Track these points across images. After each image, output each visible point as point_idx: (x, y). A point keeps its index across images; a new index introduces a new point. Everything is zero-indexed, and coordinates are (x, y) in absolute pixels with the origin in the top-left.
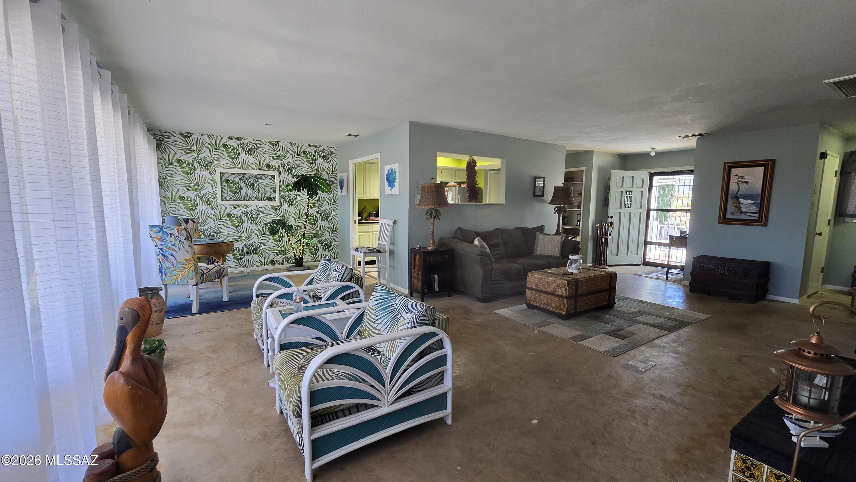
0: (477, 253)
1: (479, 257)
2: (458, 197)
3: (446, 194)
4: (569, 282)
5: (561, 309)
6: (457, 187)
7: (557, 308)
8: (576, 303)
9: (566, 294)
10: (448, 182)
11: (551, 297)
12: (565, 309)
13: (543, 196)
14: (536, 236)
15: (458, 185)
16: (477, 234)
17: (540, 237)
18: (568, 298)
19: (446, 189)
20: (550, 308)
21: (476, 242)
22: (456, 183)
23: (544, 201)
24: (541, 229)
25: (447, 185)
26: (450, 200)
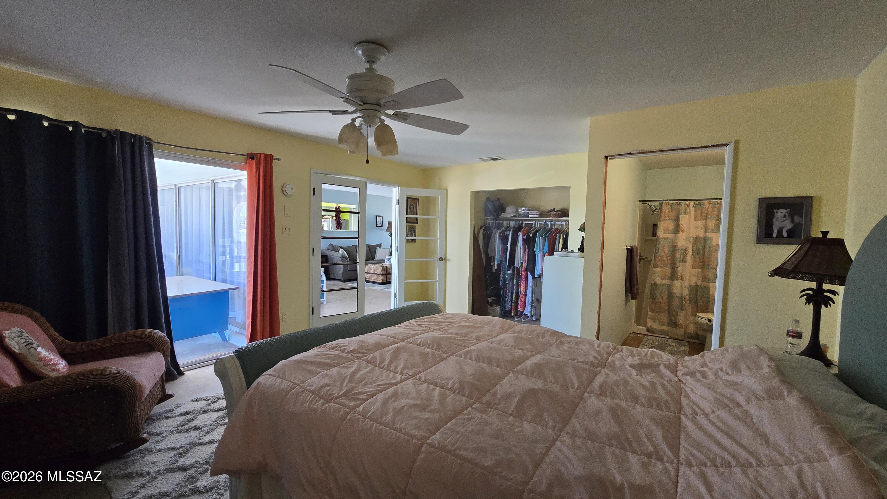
0: (340, 256)
1: (341, 258)
2: (331, 226)
3: (323, 223)
4: (382, 267)
5: (379, 281)
6: (330, 219)
7: (378, 280)
8: (387, 278)
9: (381, 273)
10: (324, 216)
11: (376, 275)
12: (381, 280)
13: (382, 226)
14: (376, 249)
15: (331, 218)
16: (341, 248)
17: (378, 249)
18: (382, 275)
19: (323, 220)
20: (375, 281)
21: (340, 251)
22: (330, 216)
23: (383, 230)
24: (380, 246)
25: (323, 218)
26: (325, 229)
